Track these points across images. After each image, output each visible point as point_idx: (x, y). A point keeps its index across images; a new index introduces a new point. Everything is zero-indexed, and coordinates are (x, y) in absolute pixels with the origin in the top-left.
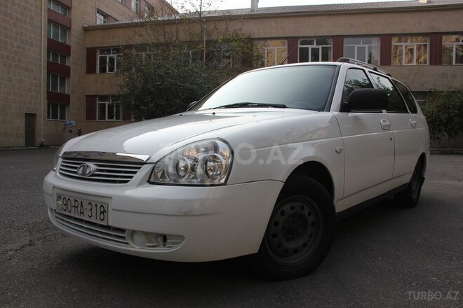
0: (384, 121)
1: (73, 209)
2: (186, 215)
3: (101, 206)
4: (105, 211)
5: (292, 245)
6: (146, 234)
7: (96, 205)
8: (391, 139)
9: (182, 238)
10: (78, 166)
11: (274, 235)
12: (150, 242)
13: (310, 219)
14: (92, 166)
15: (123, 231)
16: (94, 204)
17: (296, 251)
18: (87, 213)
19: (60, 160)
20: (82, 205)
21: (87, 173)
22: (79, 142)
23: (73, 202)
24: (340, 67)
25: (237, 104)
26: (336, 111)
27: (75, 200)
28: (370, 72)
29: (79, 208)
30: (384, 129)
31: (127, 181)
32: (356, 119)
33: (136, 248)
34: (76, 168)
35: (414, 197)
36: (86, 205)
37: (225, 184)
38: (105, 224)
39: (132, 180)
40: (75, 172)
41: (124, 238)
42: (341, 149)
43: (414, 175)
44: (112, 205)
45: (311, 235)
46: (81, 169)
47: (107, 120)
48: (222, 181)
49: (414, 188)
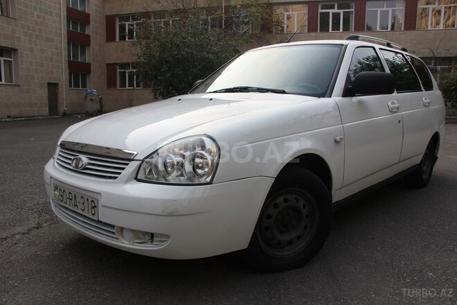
0: (393, 103)
1: (68, 200)
2: (170, 215)
3: (92, 201)
4: (95, 206)
5: (286, 237)
6: (133, 231)
7: (87, 199)
8: (399, 122)
9: (168, 236)
10: (72, 158)
11: (267, 228)
12: (138, 239)
13: (305, 211)
14: (85, 159)
15: (113, 226)
16: (85, 199)
17: (290, 243)
18: (80, 206)
19: (58, 149)
20: (75, 198)
21: (80, 165)
22: (77, 129)
23: (68, 194)
24: (346, 46)
25: (237, 88)
26: (339, 96)
27: (70, 193)
28: (380, 49)
29: (73, 200)
30: (392, 111)
31: (116, 178)
32: (361, 103)
33: (125, 243)
34: (70, 159)
35: (425, 177)
36: (79, 199)
37: (211, 183)
38: (97, 219)
39: (120, 176)
40: (70, 164)
41: (114, 233)
42: (341, 139)
43: (426, 154)
44: (102, 202)
45: (305, 228)
46: (75, 161)
47: (127, 87)
48: (208, 179)
49: (425, 168)
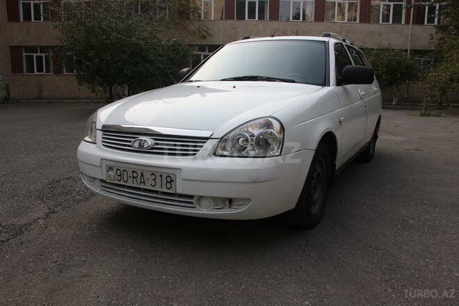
0: (361, 92)
1: (130, 178)
2: (254, 182)
3: (169, 177)
6: (214, 199)
7: (161, 176)
8: (365, 107)
9: (250, 200)
10: (133, 140)
12: (216, 206)
15: (192, 197)
16: (158, 175)
18: (150, 182)
19: (99, 134)
20: (142, 175)
21: (145, 146)
23: (130, 173)
24: (328, 42)
26: (334, 85)
27: (133, 172)
28: (346, 45)
29: (139, 179)
30: (362, 98)
31: (195, 154)
32: (346, 91)
33: (204, 211)
34: (130, 142)
36: (146, 176)
37: (280, 155)
38: (173, 192)
39: (198, 153)
40: (130, 146)
41: (192, 203)
42: (343, 120)
44: (182, 175)
46: (138, 142)
47: (36, 73)
48: (278, 152)
